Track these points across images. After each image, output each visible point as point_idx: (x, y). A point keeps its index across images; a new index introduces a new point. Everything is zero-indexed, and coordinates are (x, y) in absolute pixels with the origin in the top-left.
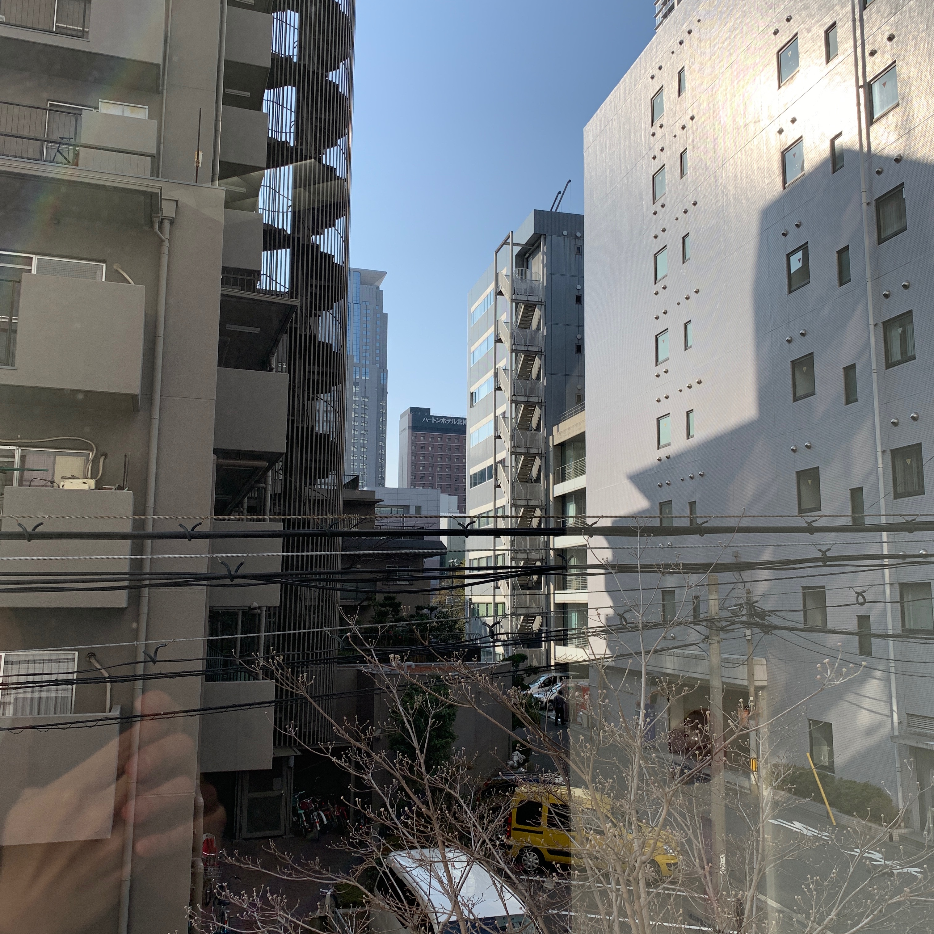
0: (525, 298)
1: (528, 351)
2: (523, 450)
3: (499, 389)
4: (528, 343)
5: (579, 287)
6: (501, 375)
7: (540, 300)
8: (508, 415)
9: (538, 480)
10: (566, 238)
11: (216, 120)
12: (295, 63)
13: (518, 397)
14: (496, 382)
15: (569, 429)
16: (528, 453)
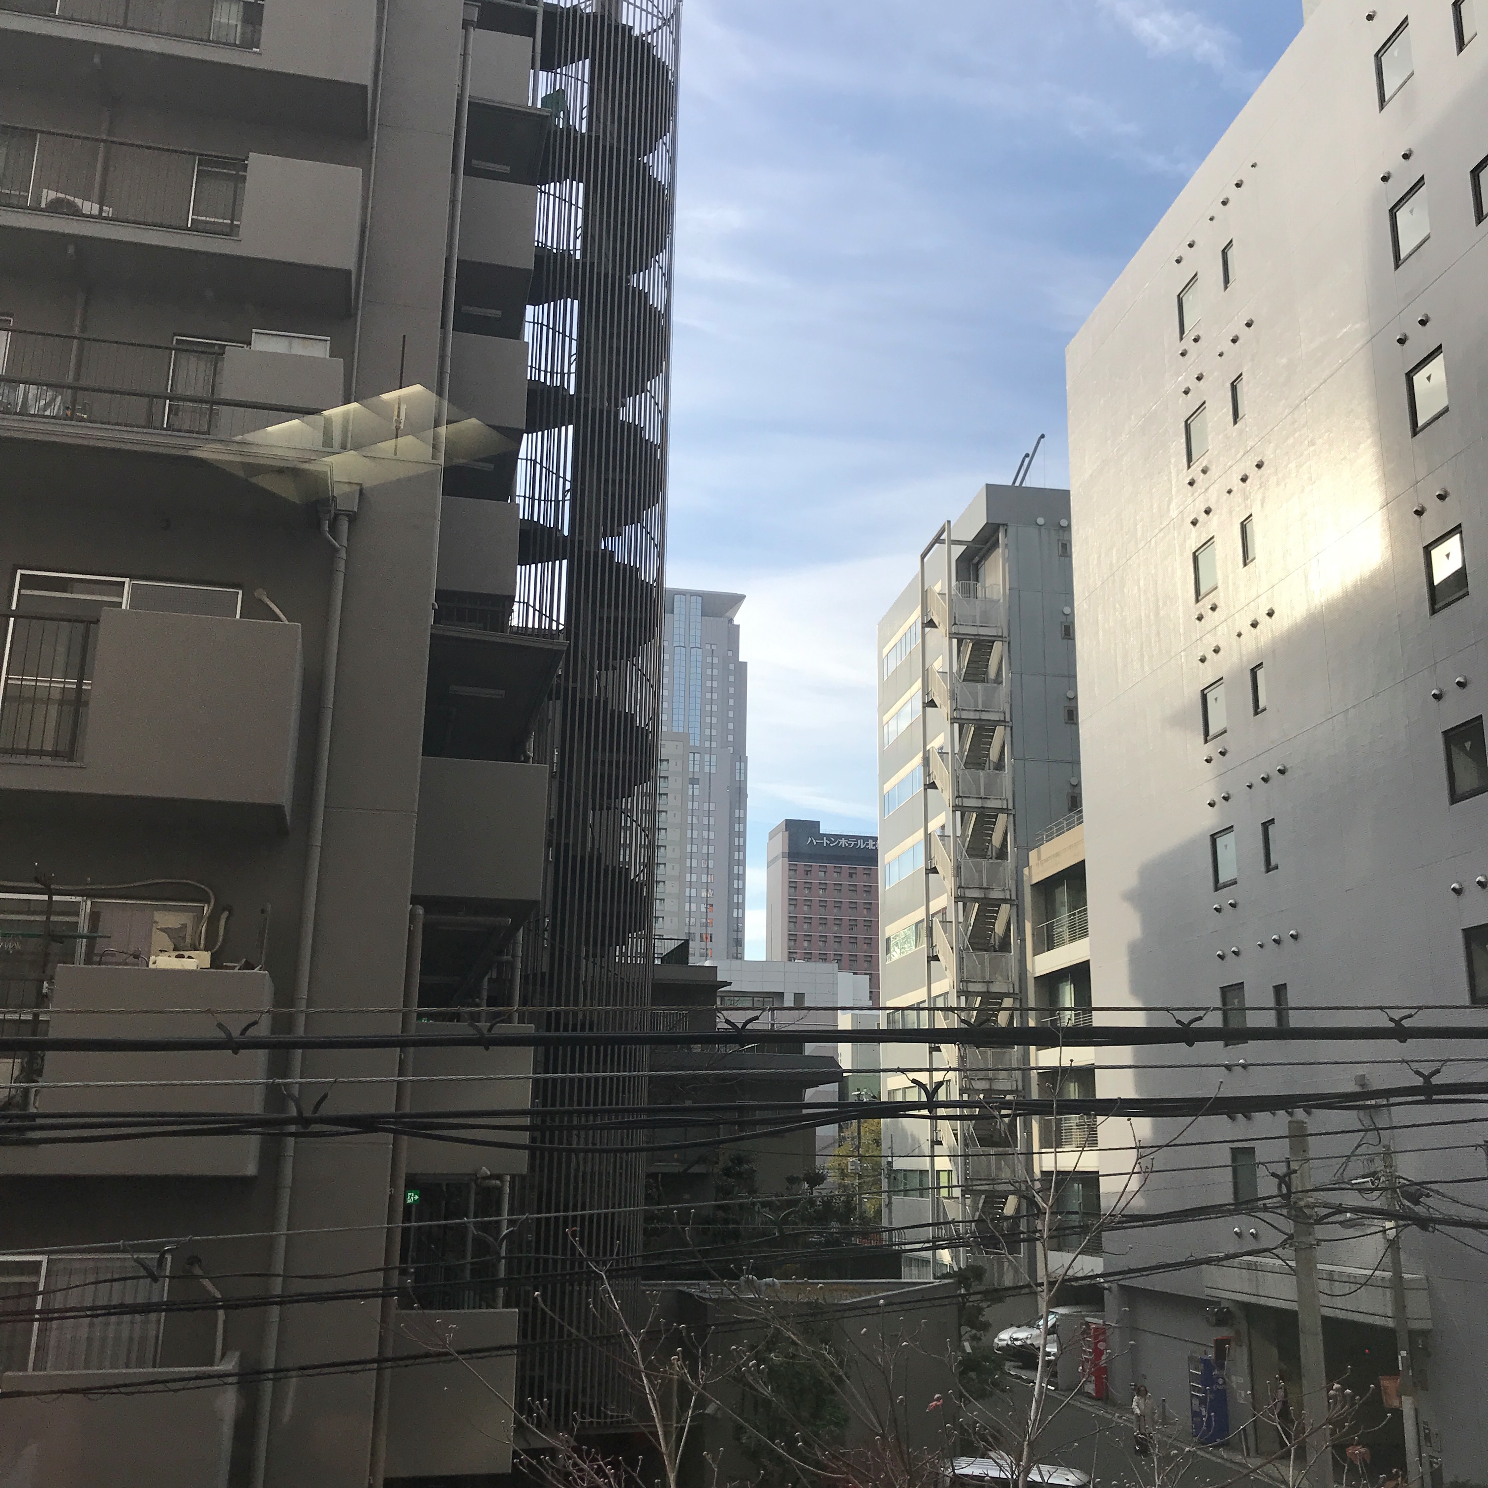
0: (973, 631)
1: (980, 720)
2: (976, 894)
3: (933, 786)
4: (980, 708)
5: (1067, 610)
6: (936, 761)
7: (1000, 634)
8: (949, 831)
9: (1004, 945)
10: (1042, 531)
11: (442, 357)
12: (577, 262)
13: (964, 799)
14: (927, 774)
15: (1057, 855)
16: (985, 898)
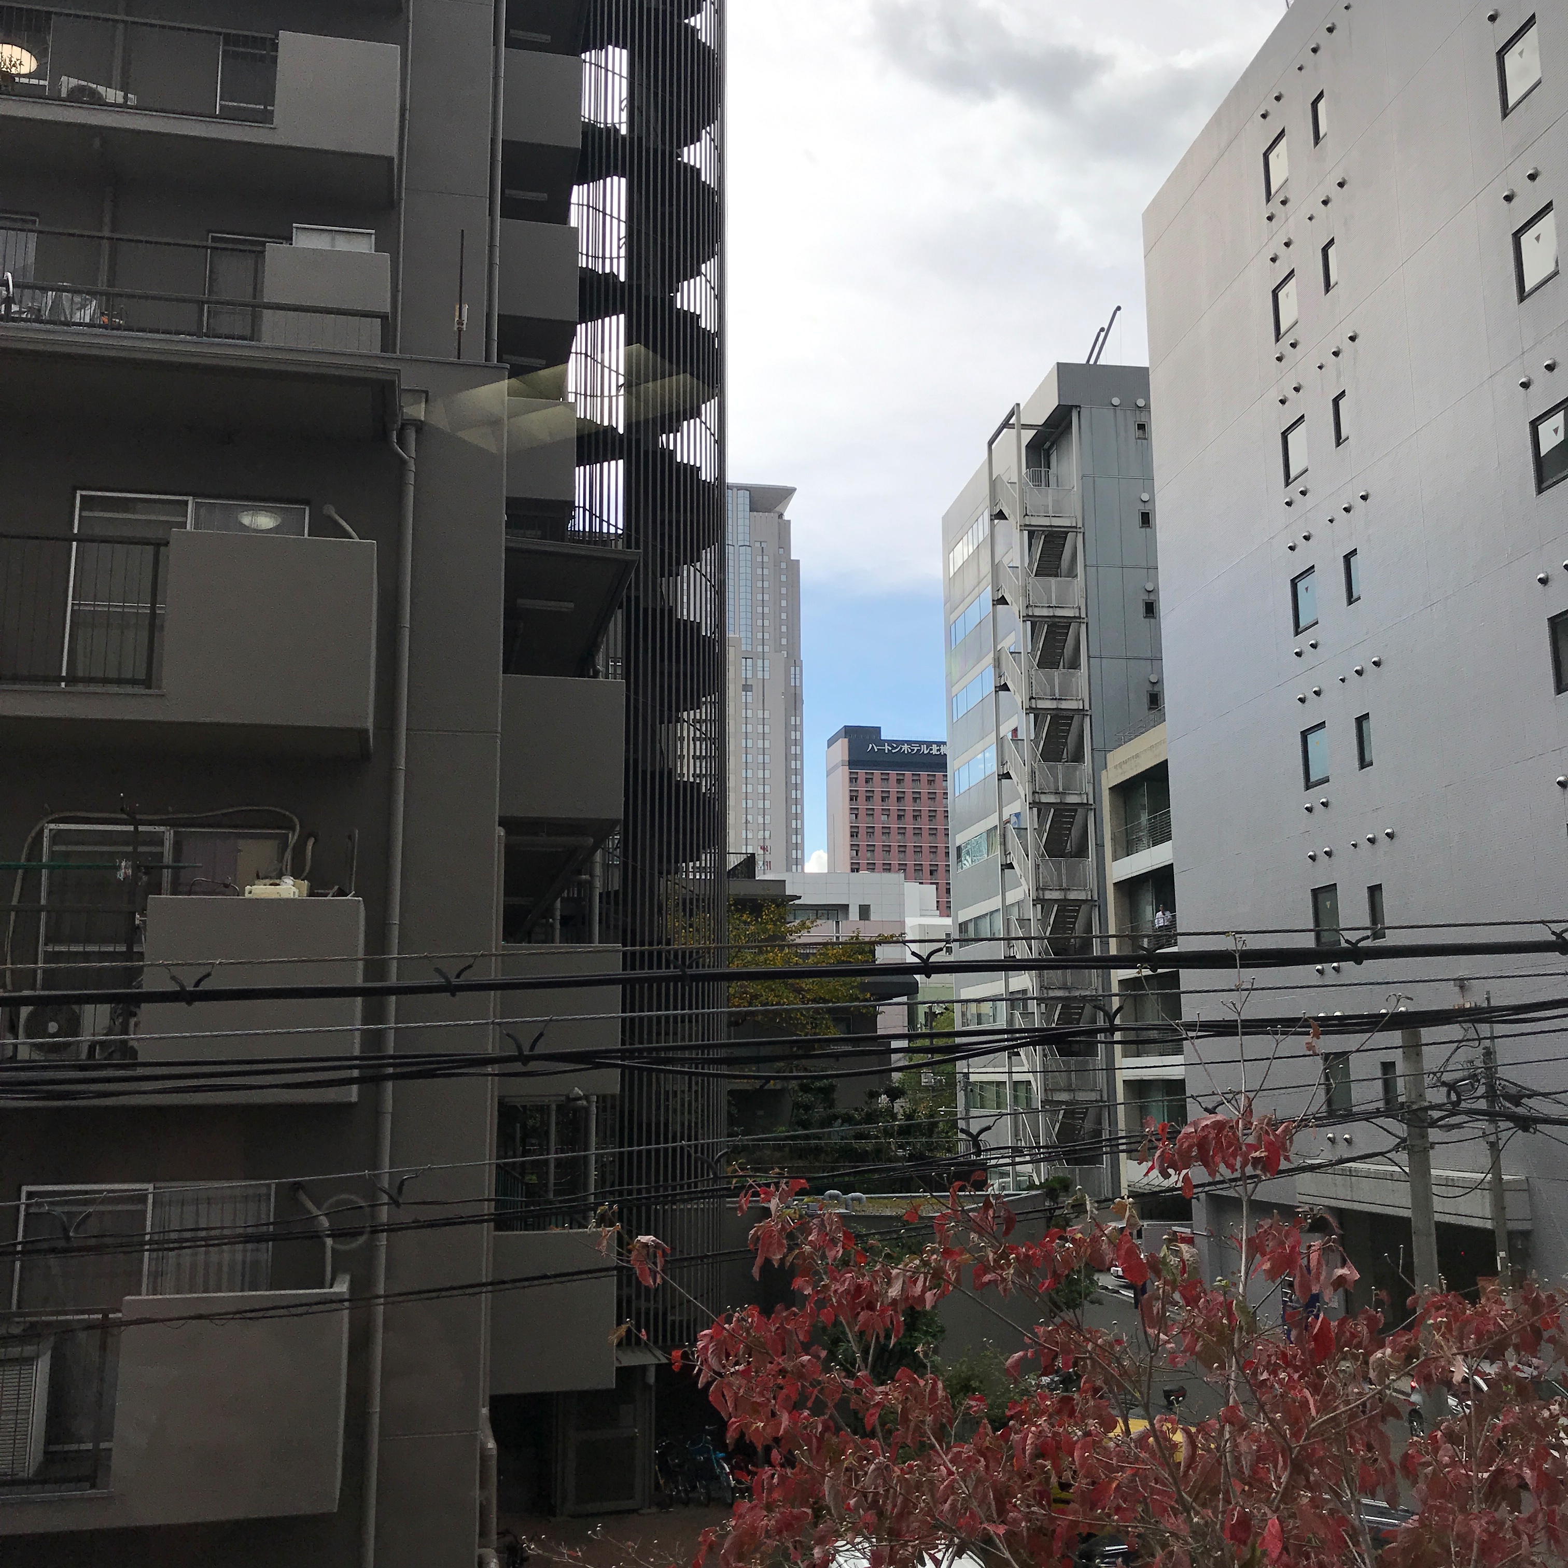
0: (1045, 522)
1: (1054, 616)
2: (1052, 799)
3: (1005, 688)
4: (1054, 604)
5: (1145, 497)
6: (1008, 663)
7: (1074, 525)
8: (1022, 735)
9: (1081, 852)
10: (1118, 412)
11: (491, 246)
12: (623, 137)
13: (1039, 701)
14: (999, 675)
15: (1137, 756)
16: (1061, 803)
